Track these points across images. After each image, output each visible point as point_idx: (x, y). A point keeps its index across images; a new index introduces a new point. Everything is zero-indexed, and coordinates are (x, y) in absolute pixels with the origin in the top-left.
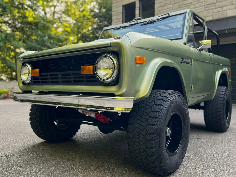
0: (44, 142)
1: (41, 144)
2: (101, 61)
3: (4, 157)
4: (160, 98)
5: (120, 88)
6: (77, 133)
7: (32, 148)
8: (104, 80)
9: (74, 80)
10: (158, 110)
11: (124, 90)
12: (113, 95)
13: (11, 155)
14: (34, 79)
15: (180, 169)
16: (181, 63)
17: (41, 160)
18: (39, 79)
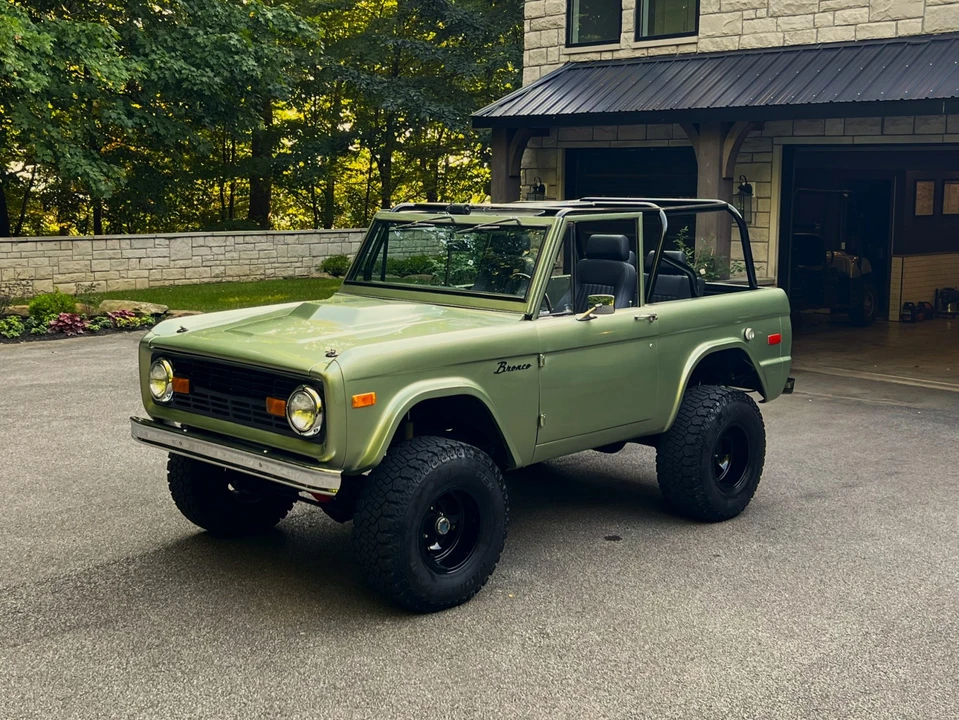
0: (204, 533)
1: (196, 538)
2: (295, 400)
3: (114, 566)
4: (413, 463)
5: (323, 452)
6: (290, 513)
7: (173, 547)
8: (300, 432)
9: (257, 417)
10: (401, 488)
11: (334, 454)
12: (315, 462)
13: (129, 561)
14: (178, 396)
15: (470, 607)
16: (497, 372)
17: (194, 575)
18: (188, 399)
